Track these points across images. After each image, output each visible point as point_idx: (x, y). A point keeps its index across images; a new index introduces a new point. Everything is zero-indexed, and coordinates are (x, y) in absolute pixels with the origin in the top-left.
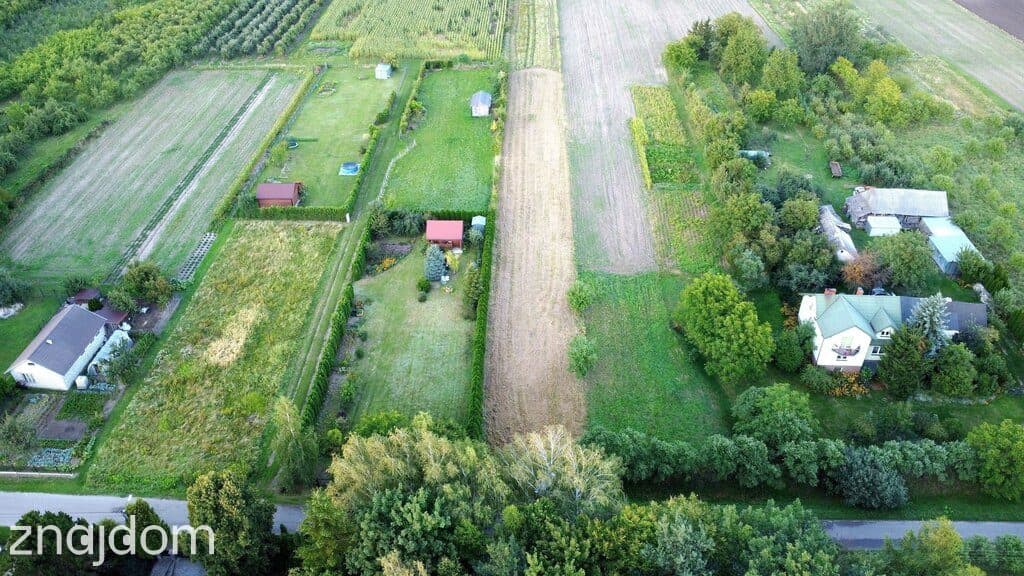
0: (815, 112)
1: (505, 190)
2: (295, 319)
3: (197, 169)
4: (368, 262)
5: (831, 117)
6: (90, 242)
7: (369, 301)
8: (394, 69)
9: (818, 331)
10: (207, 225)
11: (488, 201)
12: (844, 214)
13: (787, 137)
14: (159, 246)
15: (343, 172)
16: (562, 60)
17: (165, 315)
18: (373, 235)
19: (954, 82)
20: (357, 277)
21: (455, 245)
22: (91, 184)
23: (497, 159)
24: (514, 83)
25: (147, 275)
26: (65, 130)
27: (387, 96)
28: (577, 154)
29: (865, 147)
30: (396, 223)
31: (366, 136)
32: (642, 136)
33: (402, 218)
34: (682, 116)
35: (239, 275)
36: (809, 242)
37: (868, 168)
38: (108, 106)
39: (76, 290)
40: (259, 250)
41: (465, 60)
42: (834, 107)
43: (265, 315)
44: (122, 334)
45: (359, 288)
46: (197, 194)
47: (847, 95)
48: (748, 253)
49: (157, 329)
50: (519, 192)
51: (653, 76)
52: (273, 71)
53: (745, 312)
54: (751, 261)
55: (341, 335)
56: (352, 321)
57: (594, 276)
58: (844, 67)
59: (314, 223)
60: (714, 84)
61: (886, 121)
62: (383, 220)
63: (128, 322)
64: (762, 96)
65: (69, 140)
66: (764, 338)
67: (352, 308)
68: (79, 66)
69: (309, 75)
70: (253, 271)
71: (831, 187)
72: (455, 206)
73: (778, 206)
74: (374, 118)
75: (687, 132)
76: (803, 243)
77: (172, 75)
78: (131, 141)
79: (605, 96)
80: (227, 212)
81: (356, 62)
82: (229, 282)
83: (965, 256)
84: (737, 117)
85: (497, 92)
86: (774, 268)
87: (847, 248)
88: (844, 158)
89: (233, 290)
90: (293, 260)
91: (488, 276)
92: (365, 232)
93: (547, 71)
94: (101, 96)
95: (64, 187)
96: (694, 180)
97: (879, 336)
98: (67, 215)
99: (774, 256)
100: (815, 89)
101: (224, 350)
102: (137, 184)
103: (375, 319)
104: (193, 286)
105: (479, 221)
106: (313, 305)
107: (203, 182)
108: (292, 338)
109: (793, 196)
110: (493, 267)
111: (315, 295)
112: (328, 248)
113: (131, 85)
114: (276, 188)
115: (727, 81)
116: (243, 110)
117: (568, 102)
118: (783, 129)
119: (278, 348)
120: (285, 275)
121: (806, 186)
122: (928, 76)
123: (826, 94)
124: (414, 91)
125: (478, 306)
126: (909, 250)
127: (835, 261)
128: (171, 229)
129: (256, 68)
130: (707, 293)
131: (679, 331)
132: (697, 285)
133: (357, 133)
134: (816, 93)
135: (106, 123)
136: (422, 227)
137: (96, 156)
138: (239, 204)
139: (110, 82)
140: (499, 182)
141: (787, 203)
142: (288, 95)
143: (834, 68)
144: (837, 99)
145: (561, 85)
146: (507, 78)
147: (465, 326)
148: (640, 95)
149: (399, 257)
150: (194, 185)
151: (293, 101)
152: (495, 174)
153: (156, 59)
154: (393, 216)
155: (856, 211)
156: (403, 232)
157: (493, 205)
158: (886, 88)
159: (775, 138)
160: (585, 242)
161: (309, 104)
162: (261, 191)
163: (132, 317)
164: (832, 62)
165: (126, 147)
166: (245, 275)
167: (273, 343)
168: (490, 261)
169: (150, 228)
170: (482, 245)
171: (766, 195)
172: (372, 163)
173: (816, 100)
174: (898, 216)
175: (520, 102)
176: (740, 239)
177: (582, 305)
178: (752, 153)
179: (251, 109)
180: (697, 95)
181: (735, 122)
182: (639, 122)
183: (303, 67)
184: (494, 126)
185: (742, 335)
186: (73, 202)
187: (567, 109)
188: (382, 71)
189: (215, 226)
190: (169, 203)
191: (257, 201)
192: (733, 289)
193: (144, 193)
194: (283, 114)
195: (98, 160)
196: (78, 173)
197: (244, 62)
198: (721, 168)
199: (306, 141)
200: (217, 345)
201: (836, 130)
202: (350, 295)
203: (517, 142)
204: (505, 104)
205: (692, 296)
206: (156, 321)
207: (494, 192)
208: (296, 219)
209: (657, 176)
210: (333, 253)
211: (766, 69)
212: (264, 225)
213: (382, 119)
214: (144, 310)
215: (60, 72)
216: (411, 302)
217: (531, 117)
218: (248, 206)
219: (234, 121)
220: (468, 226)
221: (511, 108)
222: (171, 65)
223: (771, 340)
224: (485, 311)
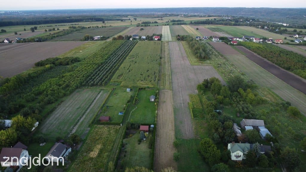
0: (234, 101)
1: (158, 119)
2: (109, 148)
3: (85, 113)
4: (126, 135)
5: (238, 103)
6: (60, 129)
7: (127, 144)
8: (131, 90)
9: (231, 152)
10: (88, 126)
11: (154, 121)
12: (239, 125)
13: (227, 107)
14: (77, 130)
15: (120, 114)
16: (172, 88)
17: (79, 146)
18: (127, 129)
19: (270, 94)
20: (124, 138)
21: (147, 131)
22: (60, 116)
23: (156, 111)
24: (160, 94)
25: (76, 136)
26: (52, 103)
27: (130, 96)
28: (176, 111)
29: (245, 110)
30: (133, 126)
31: (125, 106)
32: (191, 106)
33: (134, 125)
34: (201, 102)
35: (96, 137)
36: (229, 131)
37: (246, 114)
38: (62, 97)
39: (58, 140)
40: (101, 132)
41: (148, 88)
42: (238, 100)
43: (103, 147)
44: (70, 150)
45: (124, 141)
46: (85, 118)
47: (242, 97)
48: (215, 134)
49: (78, 149)
50: (162, 120)
51: (195, 92)
52: (102, 89)
53: (214, 147)
54: (216, 135)
55: (121, 151)
56: (123, 148)
57: (179, 139)
58: (241, 90)
59: (113, 126)
60: (209, 94)
61: (251, 104)
62: (130, 125)
63: (71, 148)
64: (220, 97)
65: (53, 105)
66: (218, 153)
67: (123, 145)
68: (55, 87)
69: (110, 91)
70: (99, 137)
71: (237, 119)
72: (147, 122)
73: (223, 123)
74: (127, 101)
75: (202, 106)
76: (228, 131)
77: (77, 90)
78: (69, 106)
79: (182, 97)
80: (92, 123)
81: (122, 88)
82: (94, 139)
83: (267, 135)
84: (214, 102)
85: (156, 96)
86: (222, 138)
87: (239, 133)
88: (240, 112)
89: (95, 141)
90: (109, 134)
91: (154, 139)
92: (125, 128)
93: (169, 91)
94: (61, 94)
95: (53, 116)
96: (204, 117)
97: (245, 153)
98: (54, 123)
99: (222, 135)
100: (234, 95)
101: (94, 154)
102: (70, 116)
103: (128, 148)
104: (85, 140)
105: (152, 126)
106: (114, 145)
107: (87, 115)
108: (109, 152)
109: (227, 121)
110: (156, 137)
111: (114, 142)
112: (117, 131)
113: (68, 92)
114: (104, 117)
115: (212, 93)
116: (95, 99)
117: (173, 98)
118: (226, 105)
119: (106, 154)
120: (107, 138)
121: (230, 119)
122: (263, 92)
123: (237, 97)
124: (136, 95)
125: (152, 145)
126: (252, 133)
127: (236, 136)
128: (80, 126)
129: (98, 89)
130: (205, 142)
131: (200, 152)
132: (203, 141)
133: (123, 105)
134: (234, 96)
135: (62, 101)
136: (139, 127)
137: (60, 109)
138: (96, 121)
139: (63, 92)
140: (157, 117)
141: (225, 123)
142: (106, 95)
143: (238, 90)
144: (239, 98)
145: (172, 94)
146: (159, 92)
147: (149, 150)
148: (191, 96)
149: (133, 134)
150: (84, 117)
151: (107, 97)
152: (156, 115)
153: (74, 86)
154: (132, 124)
155: (242, 125)
156: (134, 128)
157: (156, 122)
158: (251, 96)
159: (223, 107)
160: (177, 131)
161: (111, 98)
162: (100, 118)
163: (72, 146)
164: (238, 89)
165: (67, 107)
166: (97, 138)
167: (105, 153)
168: (155, 135)
169: (75, 126)
170: (153, 132)
171: (220, 121)
172: (127, 112)
173: (234, 98)
174: (252, 126)
175: (162, 98)
176: (214, 131)
177: (176, 145)
178: (218, 111)
179: (97, 99)
180: (205, 97)
181: (213, 103)
182: (191, 103)
183: (109, 89)
184: (156, 104)
185: (213, 152)
186: (55, 120)
187: (173, 99)
188: (128, 90)
189: (90, 126)
190: (79, 120)
191: (100, 120)
192: (211, 142)
193: (72, 118)
194: (105, 100)
195: (61, 110)
196: (56, 113)
197: (95, 87)
198: (210, 114)
199: (110, 106)
200: (92, 153)
201: (238, 105)
202: (122, 142)
203: (161, 108)
204: (158, 98)
205: (202, 144)
206: (77, 147)
207: (156, 119)
208: (109, 125)
209: (195, 116)
210: (118, 133)
211: (221, 91)
212: (102, 126)
213: (128, 102)
214: (75, 145)
215: (51, 89)
216: (137, 144)
217: (165, 102)
218: (97, 121)
219: (93, 101)
220: (150, 127)
221: (160, 99)
222: (77, 87)
223: (220, 153)
224: (154, 146)
